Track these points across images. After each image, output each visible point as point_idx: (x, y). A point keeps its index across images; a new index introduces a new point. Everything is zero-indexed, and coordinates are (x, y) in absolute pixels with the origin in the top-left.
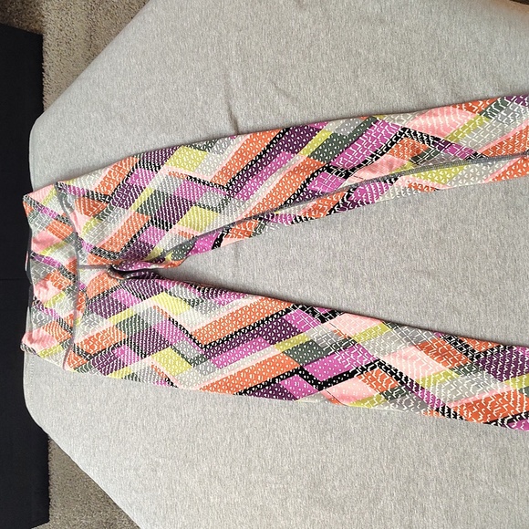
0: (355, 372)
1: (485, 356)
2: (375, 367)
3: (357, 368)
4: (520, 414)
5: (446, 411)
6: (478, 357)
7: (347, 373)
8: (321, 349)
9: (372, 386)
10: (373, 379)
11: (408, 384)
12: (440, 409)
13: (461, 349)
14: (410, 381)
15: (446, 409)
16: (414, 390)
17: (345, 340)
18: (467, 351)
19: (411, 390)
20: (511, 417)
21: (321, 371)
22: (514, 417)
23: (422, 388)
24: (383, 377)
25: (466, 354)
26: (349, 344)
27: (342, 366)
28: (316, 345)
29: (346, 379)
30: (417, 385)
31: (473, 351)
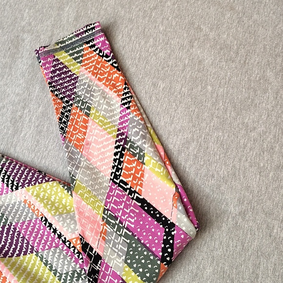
0: (138, 200)
1: (64, 97)
2: (122, 181)
3: (133, 199)
4: (99, 54)
5: (125, 101)
6: (67, 102)
7: (142, 207)
8: (130, 245)
9: (142, 175)
10: (134, 178)
11: (122, 143)
12: (126, 106)
13: (67, 116)
14: (118, 143)
15: (123, 102)
16: (124, 137)
17: (108, 223)
18: (66, 111)
19: (125, 139)
20: (104, 58)
21: (154, 234)
22: (103, 56)
23: (119, 130)
24: (128, 169)
25: (69, 111)
26: (111, 216)
27: (138, 215)
28: (128, 253)
29: (149, 205)
30: (118, 136)
31: (64, 108)
